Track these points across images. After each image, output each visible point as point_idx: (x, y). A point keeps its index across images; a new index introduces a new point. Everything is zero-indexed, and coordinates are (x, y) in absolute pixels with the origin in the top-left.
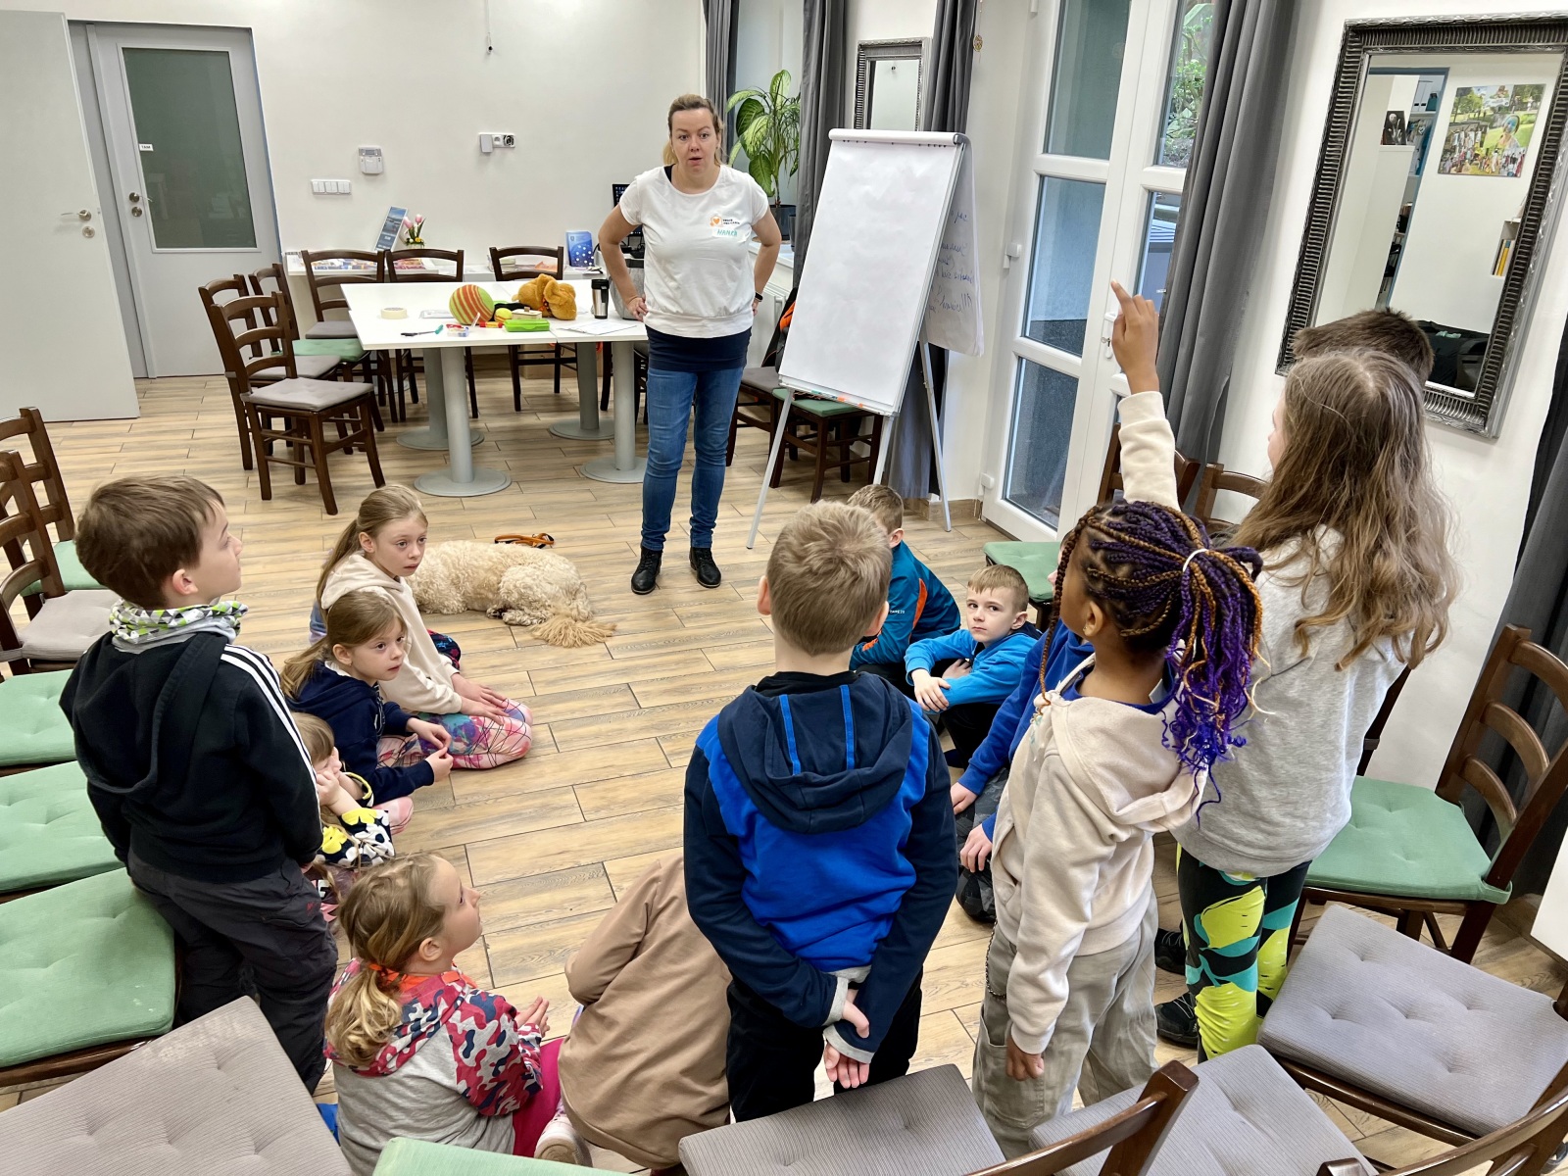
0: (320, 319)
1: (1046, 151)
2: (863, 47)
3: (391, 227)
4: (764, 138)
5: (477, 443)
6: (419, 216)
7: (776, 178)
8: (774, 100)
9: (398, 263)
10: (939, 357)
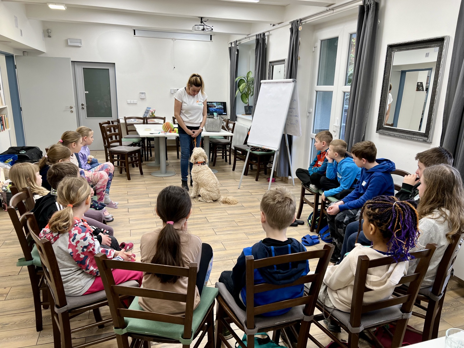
0: (128, 134)
1: (318, 85)
2: (270, 62)
3: (147, 112)
4: (245, 88)
5: (167, 165)
6: (154, 109)
7: (248, 99)
8: (248, 78)
9: (148, 120)
10: (290, 138)
